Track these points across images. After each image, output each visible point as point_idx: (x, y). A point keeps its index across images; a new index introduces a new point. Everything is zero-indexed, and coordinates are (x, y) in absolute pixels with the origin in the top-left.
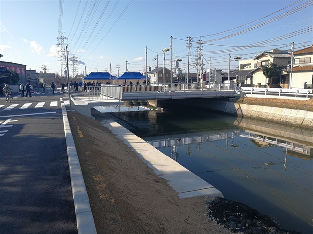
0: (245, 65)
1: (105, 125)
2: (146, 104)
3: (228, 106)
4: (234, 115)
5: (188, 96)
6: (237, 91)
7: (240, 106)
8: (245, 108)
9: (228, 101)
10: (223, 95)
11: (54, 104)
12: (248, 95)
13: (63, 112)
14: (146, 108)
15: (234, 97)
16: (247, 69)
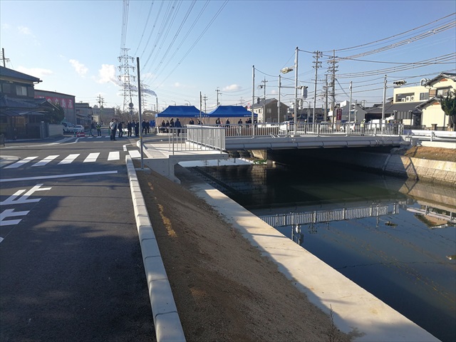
0: (404, 95)
1: (199, 195)
2: (248, 155)
3: (389, 161)
4: (402, 176)
5: (325, 144)
6: (404, 137)
7: (411, 162)
8: (421, 165)
9: (389, 152)
10: (381, 143)
11: (114, 156)
12: (424, 143)
13: (129, 174)
14: (247, 161)
15: (398, 146)
16: (408, 102)
